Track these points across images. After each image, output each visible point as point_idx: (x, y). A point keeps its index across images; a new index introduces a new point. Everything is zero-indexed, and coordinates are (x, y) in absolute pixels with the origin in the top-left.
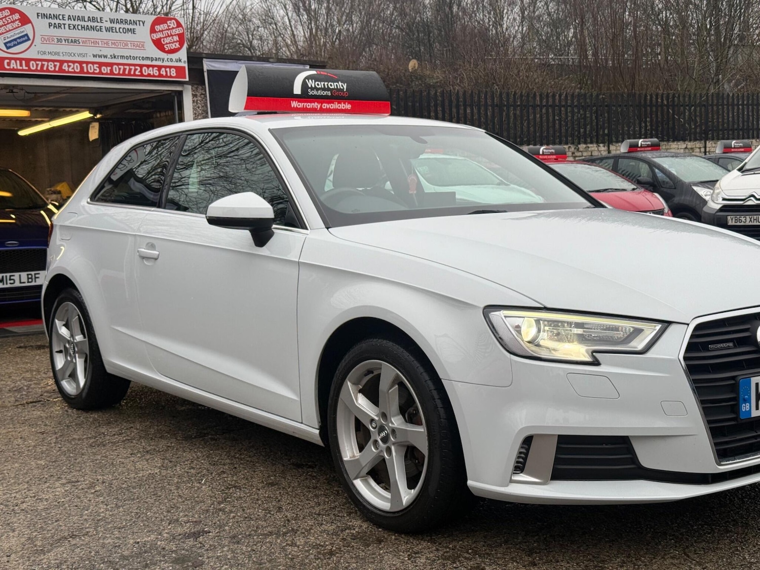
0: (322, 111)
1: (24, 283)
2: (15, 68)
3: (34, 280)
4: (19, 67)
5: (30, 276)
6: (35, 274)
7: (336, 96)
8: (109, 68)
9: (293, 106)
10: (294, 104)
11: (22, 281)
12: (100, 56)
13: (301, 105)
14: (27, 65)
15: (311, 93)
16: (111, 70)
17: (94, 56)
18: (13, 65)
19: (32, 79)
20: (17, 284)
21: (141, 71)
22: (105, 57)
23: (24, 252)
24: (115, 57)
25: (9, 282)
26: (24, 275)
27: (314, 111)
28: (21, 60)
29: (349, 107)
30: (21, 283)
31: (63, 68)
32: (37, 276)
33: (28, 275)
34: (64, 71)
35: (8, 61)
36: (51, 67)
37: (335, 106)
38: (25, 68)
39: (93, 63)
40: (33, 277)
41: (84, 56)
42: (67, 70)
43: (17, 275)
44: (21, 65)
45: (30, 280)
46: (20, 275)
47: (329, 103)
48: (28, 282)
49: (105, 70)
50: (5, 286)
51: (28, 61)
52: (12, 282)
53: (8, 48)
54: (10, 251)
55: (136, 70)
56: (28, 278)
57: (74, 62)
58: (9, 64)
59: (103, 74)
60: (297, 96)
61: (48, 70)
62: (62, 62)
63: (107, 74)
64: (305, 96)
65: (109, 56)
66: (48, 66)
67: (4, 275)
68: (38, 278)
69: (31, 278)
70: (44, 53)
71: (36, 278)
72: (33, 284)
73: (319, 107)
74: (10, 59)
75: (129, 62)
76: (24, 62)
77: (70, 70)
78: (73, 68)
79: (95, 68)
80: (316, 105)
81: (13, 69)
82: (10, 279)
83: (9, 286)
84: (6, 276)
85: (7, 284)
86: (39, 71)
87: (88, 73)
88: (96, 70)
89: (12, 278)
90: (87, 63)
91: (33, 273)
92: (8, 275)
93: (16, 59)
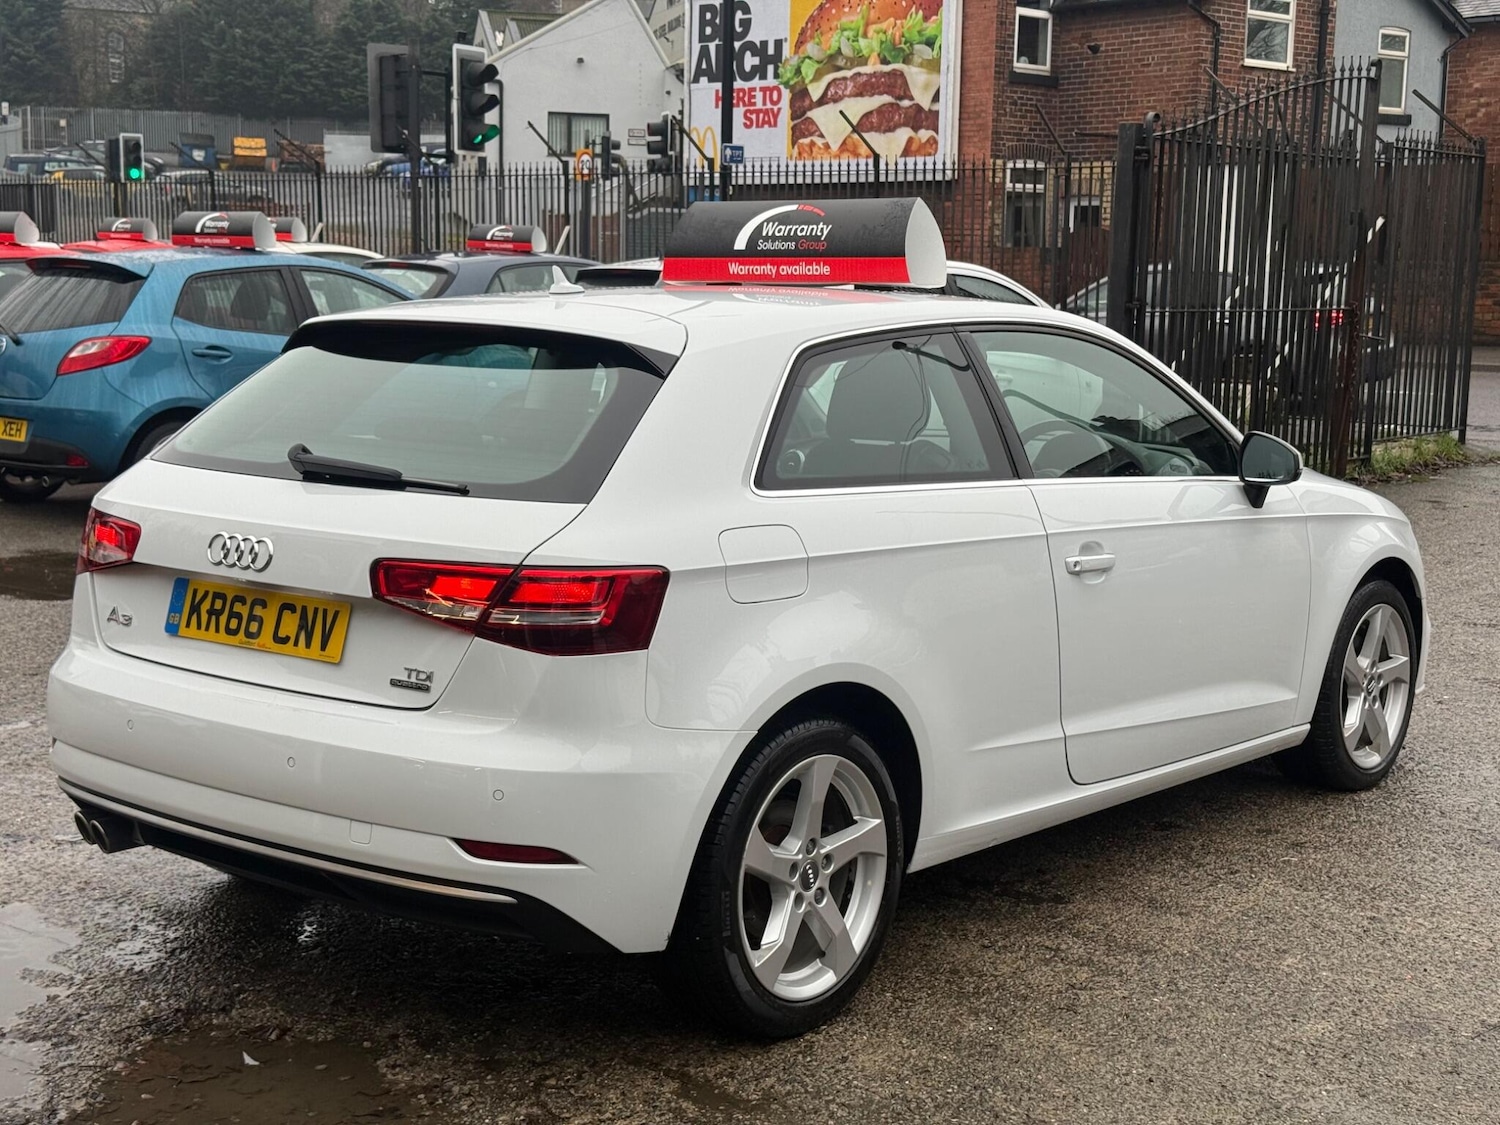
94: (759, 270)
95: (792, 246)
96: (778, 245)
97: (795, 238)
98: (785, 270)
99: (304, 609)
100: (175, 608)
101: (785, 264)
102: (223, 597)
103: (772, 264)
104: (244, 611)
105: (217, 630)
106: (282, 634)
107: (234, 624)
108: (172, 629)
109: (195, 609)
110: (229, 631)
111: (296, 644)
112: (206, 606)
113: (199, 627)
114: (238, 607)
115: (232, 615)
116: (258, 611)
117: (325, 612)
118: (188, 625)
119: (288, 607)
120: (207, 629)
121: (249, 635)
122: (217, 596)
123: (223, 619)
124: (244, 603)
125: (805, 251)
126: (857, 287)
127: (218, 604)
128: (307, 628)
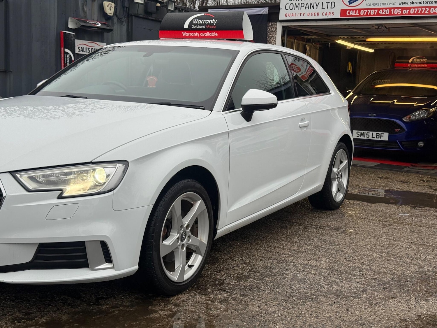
0: (201, 38)
1: (375, 138)
2: (352, 15)
3: (380, 137)
4: (354, 14)
5: (378, 135)
6: (381, 134)
7: (209, 28)
8: (408, 11)
9: (183, 35)
10: (184, 34)
11: (373, 137)
12: (403, 4)
13: (188, 34)
14: (359, 13)
15: (193, 27)
16: (409, 12)
17: (400, 4)
18: (351, 13)
19: (364, 21)
20: (370, 138)
21: (429, 11)
22: (407, 3)
23: (381, 121)
24: (413, 3)
25: (366, 136)
26: (375, 133)
27: (195, 38)
28: (356, 10)
29: (216, 35)
30: (372, 137)
31: (379, 13)
32: (382, 135)
33: (377, 134)
34: (380, 15)
35: (349, 11)
36: (372, 12)
37: (208, 34)
38: (357, 14)
39: (398, 8)
40: (380, 136)
41: (393, 4)
42: (381, 14)
43: (371, 133)
44: (355, 13)
45: (378, 137)
46: (372, 133)
47: (204, 33)
48: (377, 138)
49: (405, 12)
50: (364, 138)
51: (360, 10)
52: (368, 136)
53: (350, 4)
54: (369, 118)
55: (426, 10)
56: (377, 136)
57: (386, 9)
58: (349, 13)
59: (403, 14)
60: (186, 29)
61: (370, 15)
62: (379, 9)
63: (406, 14)
64: (190, 29)
65: (409, 3)
66: (370, 12)
67: (364, 132)
68: (383, 136)
69: (379, 136)
70: (370, 5)
71: (381, 136)
72: (379, 139)
73: (198, 35)
74: (350, 10)
75: (423, 5)
76: (357, 11)
77: (383, 13)
78: (385, 12)
79: (399, 11)
80: (196, 34)
81: (351, 16)
82: (367, 135)
83: (366, 138)
84: (365, 133)
85: (365, 137)
86: (365, 16)
87: (394, 14)
88: (399, 12)
89: (368, 134)
90: (394, 8)
91: (380, 133)
92: (366, 132)
93: (353, 10)
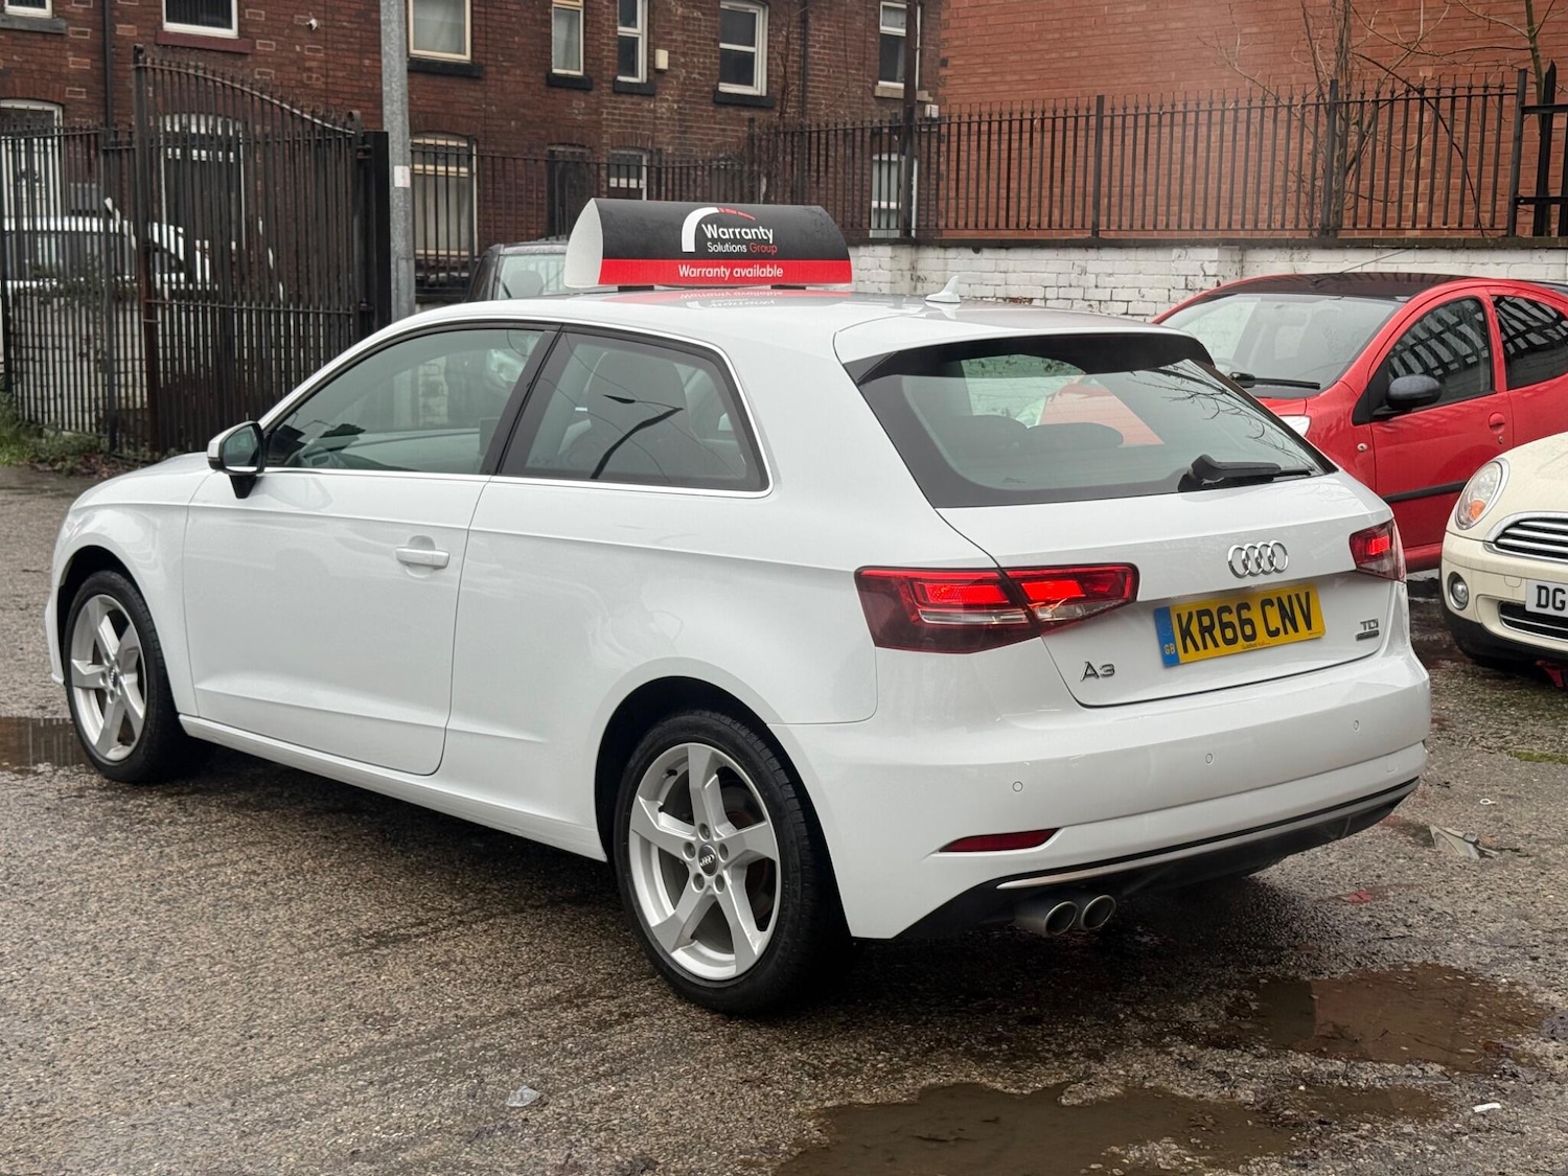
94: (712, 272)
95: (744, 249)
96: (728, 248)
97: (742, 241)
98: (739, 272)
99: (1279, 600)
100: (1165, 638)
101: (739, 267)
102: (1207, 612)
103: (726, 266)
104: (1233, 618)
105: (1216, 645)
106: (1272, 628)
107: (1229, 634)
108: (1170, 661)
109: (1186, 633)
110: (1229, 642)
111: (1286, 632)
112: (1195, 629)
113: (1197, 648)
114: (1226, 618)
115: (1224, 626)
116: (1245, 614)
117: (1297, 596)
118: (1186, 650)
119: (1267, 602)
120: (1205, 647)
121: (1247, 638)
122: (1201, 614)
123: (1217, 632)
124: (1230, 612)
125: (757, 254)
126: (773, 287)
127: (1206, 621)
128: (1287, 616)
